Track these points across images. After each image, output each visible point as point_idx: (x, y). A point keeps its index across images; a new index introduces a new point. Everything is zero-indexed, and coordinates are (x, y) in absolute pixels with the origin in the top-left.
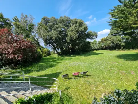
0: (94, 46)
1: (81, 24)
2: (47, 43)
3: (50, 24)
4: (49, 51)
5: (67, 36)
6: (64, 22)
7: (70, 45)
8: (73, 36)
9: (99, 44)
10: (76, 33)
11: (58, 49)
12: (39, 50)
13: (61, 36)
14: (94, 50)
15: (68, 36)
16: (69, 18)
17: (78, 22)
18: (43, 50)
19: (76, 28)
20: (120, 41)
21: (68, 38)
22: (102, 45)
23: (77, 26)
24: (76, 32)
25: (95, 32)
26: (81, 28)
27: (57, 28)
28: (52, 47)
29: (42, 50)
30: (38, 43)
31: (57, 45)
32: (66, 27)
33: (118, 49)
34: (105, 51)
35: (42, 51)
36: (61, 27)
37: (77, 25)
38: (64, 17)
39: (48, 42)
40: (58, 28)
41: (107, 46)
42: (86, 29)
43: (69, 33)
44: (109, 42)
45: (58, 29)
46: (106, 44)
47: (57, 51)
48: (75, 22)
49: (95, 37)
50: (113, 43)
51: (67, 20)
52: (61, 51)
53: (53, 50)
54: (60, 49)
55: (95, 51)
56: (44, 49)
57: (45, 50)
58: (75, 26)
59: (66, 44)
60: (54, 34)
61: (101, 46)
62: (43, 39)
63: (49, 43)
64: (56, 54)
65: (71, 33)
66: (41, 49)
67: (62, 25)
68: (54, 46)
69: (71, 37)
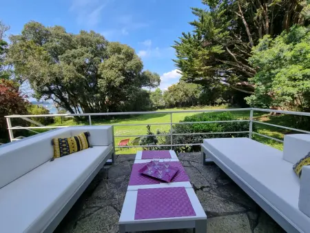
0: (156, 101)
1: (130, 56)
2: (42, 93)
3: (53, 44)
5: (99, 76)
6: (91, 46)
7: (107, 97)
8: (113, 78)
9: (166, 96)
10: (119, 73)
11: (76, 106)
13: (83, 77)
14: (157, 109)
15: (102, 78)
16: (103, 39)
17: (123, 51)
19: (119, 62)
20: (196, 92)
21: (102, 83)
22: (172, 99)
24: (120, 70)
26: (129, 64)
28: (59, 100)
31: (73, 96)
33: (194, 106)
34: (175, 109)
36: (85, 56)
37: (121, 56)
39: (46, 88)
40: (75, 58)
41: (178, 101)
42: (139, 66)
43: (104, 71)
44: (182, 93)
45: (76, 60)
46: (176, 97)
48: (118, 50)
49: (156, 83)
50: (187, 95)
51: (98, 42)
53: (61, 109)
54: (82, 106)
55: (159, 111)
58: (118, 58)
59: (98, 95)
60: (65, 69)
61: (169, 101)
63: (50, 92)
65: (109, 72)
67: (87, 52)
68: (63, 99)
69: (110, 81)
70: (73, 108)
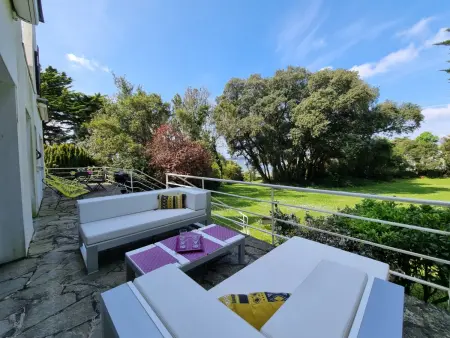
1: (345, 86)
2: (235, 149)
3: (246, 96)
4: (238, 171)
5: (293, 125)
6: (286, 86)
8: (310, 125)
10: (322, 116)
11: (265, 163)
12: (215, 166)
13: (272, 128)
14: (418, 176)
15: (296, 127)
16: (304, 72)
17: (332, 81)
18: (224, 167)
21: (294, 134)
23: (328, 94)
24: (323, 111)
25: (409, 106)
27: (264, 105)
28: (249, 157)
29: (221, 166)
30: (215, 146)
31: (263, 152)
32: (292, 101)
35: (221, 169)
37: (329, 89)
38: (286, 70)
39: (238, 144)
43: (301, 116)
45: (266, 109)
47: (261, 172)
49: (410, 123)
52: (275, 171)
53: (250, 166)
56: (226, 162)
57: (229, 167)
58: (322, 93)
59: (290, 150)
62: (227, 139)
63: (242, 148)
64: (259, 179)
65: (306, 117)
66: (219, 163)
67: (279, 95)
68: (253, 156)
70: (262, 167)
